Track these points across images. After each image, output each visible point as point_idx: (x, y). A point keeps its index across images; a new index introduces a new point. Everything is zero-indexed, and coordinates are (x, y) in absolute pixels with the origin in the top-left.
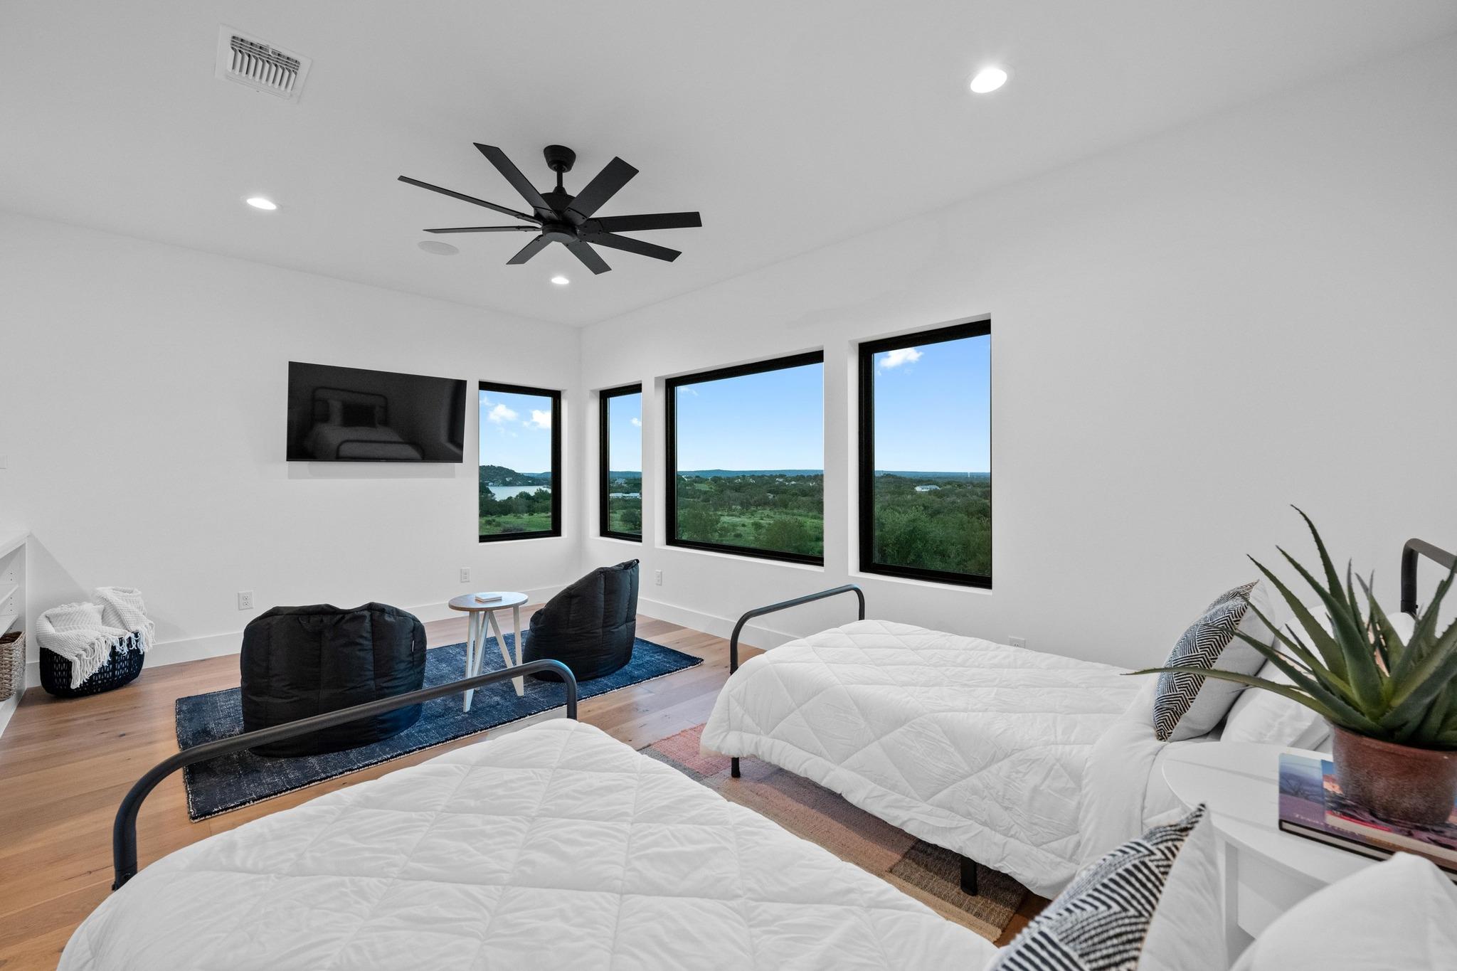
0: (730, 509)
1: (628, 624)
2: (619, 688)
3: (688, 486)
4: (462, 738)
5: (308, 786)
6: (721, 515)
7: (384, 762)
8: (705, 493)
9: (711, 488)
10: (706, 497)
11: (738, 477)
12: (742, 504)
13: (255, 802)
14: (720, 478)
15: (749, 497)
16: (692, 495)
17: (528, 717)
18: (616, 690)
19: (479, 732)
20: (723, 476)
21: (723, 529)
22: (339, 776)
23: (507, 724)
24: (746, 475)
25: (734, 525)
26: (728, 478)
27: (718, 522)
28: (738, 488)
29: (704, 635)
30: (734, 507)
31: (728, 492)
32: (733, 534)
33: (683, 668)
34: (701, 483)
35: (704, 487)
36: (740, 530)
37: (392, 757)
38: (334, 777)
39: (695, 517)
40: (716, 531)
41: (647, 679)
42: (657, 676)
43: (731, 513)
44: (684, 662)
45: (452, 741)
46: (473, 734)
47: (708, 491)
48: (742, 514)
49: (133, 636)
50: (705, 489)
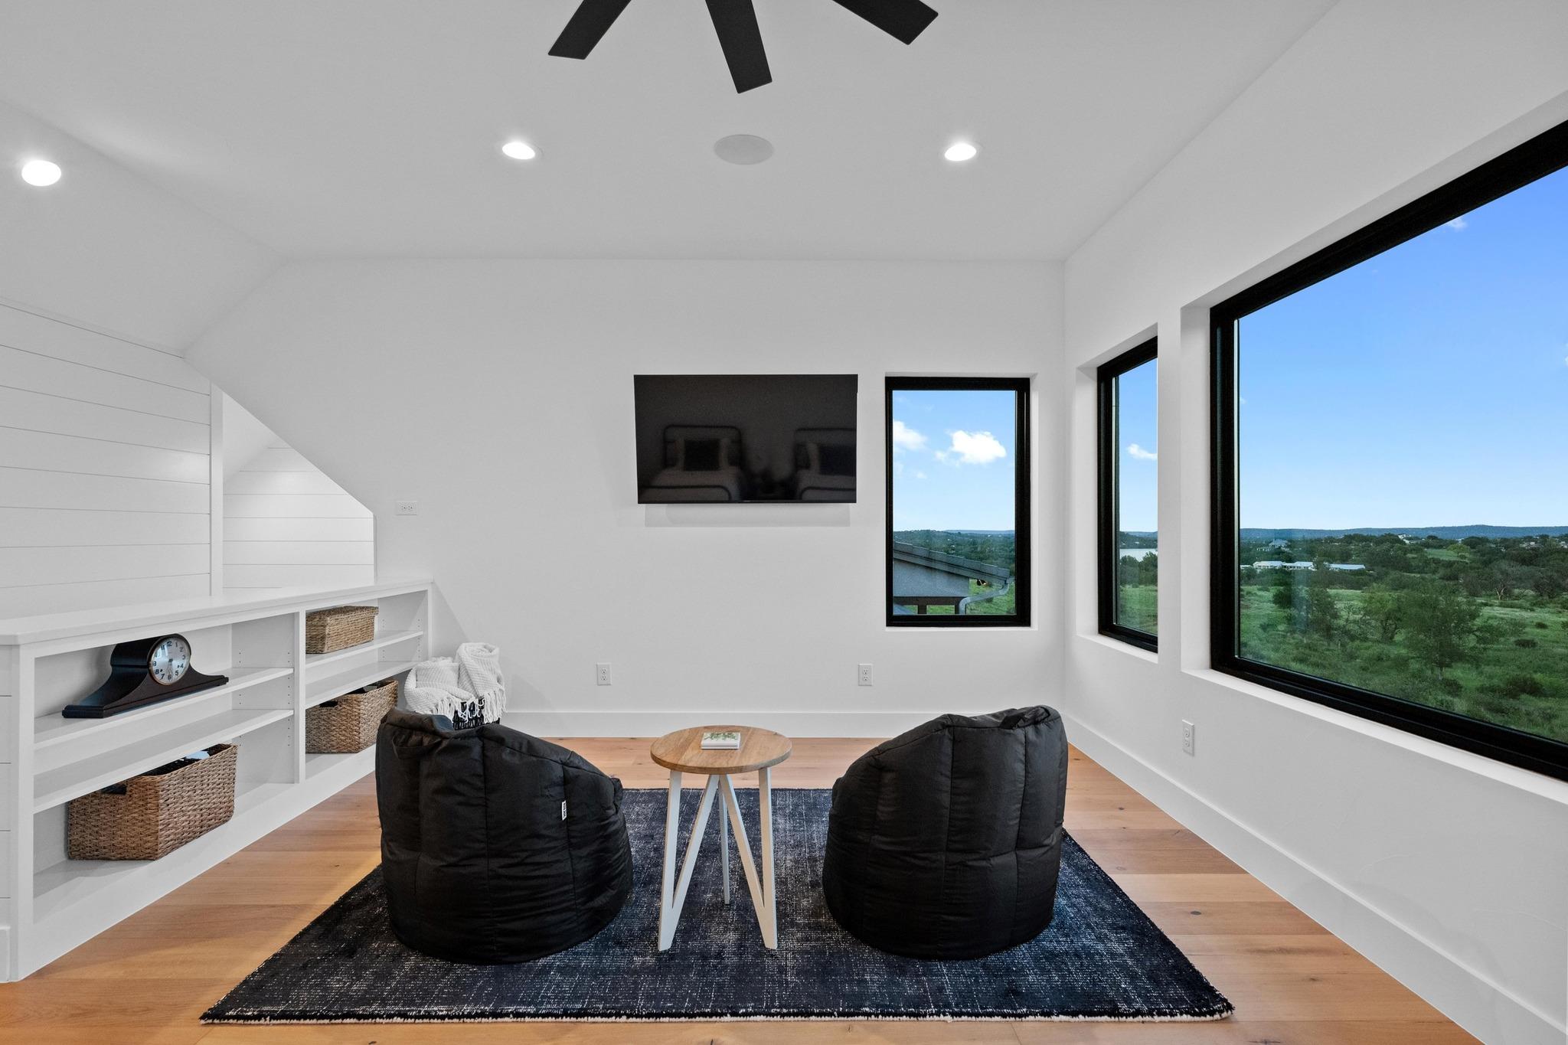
0: (1508, 593)
1: (1021, 853)
2: (960, 1014)
3: (1411, 552)
4: (591, 1019)
5: (340, 1021)
6: (1486, 605)
7: (455, 1020)
8: (1450, 564)
9: (1463, 557)
10: (1452, 572)
11: (1530, 539)
12: (1537, 587)
13: (273, 1022)
14: (1483, 541)
15: (1555, 575)
16: (1418, 567)
17: (728, 1018)
18: (949, 1018)
19: (624, 1018)
20: (1491, 536)
21: (1488, 629)
22: (385, 1021)
23: (683, 1019)
24: (1551, 535)
25: (1518, 626)
26: (1504, 540)
27: (1474, 616)
28: (1529, 559)
29: (1286, 910)
30: (1516, 591)
31: (1504, 565)
32: (1513, 639)
33: (1160, 1014)
34: (1440, 547)
35: (1446, 555)
36: (1531, 633)
37: (469, 1016)
38: (378, 1020)
39: (1423, 604)
40: (1471, 631)
41: (1043, 1014)
42: (1075, 1014)
43: (1509, 601)
44: (1176, 991)
45: (573, 1019)
46: (613, 1019)
47: (1454, 562)
48: (1536, 604)
49: (476, 702)
50: (1446, 559)
